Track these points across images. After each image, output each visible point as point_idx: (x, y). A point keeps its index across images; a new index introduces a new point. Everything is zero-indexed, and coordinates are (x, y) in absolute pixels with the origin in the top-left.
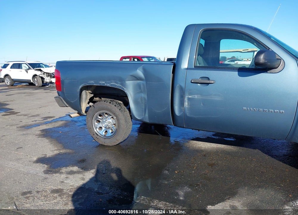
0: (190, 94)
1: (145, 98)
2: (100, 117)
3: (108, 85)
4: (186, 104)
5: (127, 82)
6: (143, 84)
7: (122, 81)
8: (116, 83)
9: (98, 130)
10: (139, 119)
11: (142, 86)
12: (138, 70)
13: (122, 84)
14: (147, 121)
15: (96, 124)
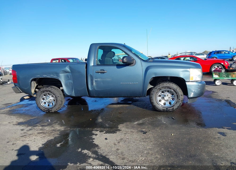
0: (96, 79)
1: (71, 83)
2: (44, 96)
3: (49, 77)
4: (94, 84)
5: (60, 74)
6: (70, 75)
7: (57, 74)
8: (53, 75)
9: (43, 104)
10: (69, 94)
11: (69, 76)
12: (66, 68)
13: (57, 76)
14: (74, 95)
15: (42, 100)
